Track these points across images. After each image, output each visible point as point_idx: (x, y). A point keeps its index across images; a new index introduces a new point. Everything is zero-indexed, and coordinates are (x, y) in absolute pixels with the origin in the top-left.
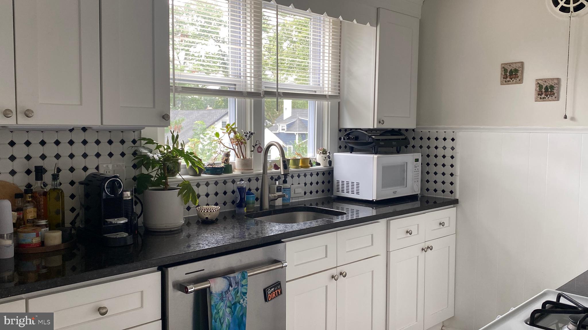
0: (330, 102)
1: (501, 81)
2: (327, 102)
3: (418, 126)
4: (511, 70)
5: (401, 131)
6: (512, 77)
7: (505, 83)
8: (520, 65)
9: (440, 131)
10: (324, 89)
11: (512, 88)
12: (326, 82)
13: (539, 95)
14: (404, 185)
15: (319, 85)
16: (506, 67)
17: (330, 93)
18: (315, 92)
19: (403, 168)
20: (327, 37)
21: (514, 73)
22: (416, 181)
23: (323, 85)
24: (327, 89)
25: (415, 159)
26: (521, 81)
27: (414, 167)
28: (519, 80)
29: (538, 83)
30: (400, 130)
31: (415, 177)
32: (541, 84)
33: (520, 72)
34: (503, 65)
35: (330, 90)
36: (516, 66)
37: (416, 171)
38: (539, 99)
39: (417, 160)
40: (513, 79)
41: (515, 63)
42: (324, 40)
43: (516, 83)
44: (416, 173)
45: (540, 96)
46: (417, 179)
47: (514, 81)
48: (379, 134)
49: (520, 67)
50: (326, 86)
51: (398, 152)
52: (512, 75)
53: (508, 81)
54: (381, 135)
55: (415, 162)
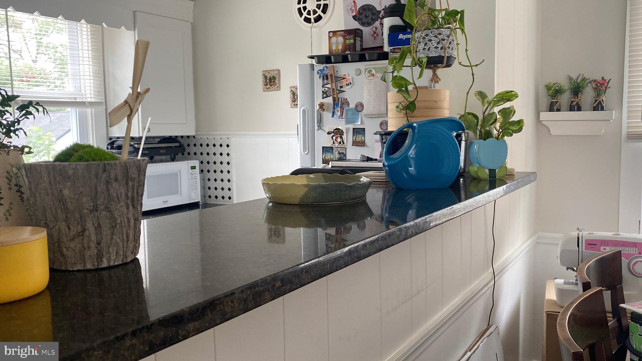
0: (93, 109)
1: (263, 88)
2: (90, 110)
3: (198, 133)
4: (270, 77)
5: (178, 139)
6: (271, 84)
7: (266, 90)
8: (276, 72)
9: (217, 137)
10: (86, 96)
11: (272, 94)
12: (88, 88)
13: (293, 101)
14: (178, 193)
15: (81, 91)
16: (267, 74)
17: (93, 100)
18: (76, 99)
19: (175, 176)
20: (86, 40)
21: (272, 81)
22: (194, 188)
23: (85, 91)
24: (88, 96)
25: (191, 167)
26: (279, 88)
27: (190, 174)
28: (277, 87)
29: (292, 91)
30: (176, 137)
31: (192, 185)
32: (294, 91)
33: (277, 79)
34: (264, 73)
35: (93, 96)
36: (274, 74)
37: (194, 179)
38: (293, 105)
39: (193, 168)
40: (272, 86)
41: (273, 70)
42: (82, 44)
43: (275, 90)
44: (193, 180)
45: (294, 103)
46: (195, 186)
47: (273, 89)
48: (157, 142)
49: (277, 75)
50: (88, 92)
51: (173, 160)
52: (271, 82)
53: (269, 88)
54: (159, 143)
55: (191, 169)
